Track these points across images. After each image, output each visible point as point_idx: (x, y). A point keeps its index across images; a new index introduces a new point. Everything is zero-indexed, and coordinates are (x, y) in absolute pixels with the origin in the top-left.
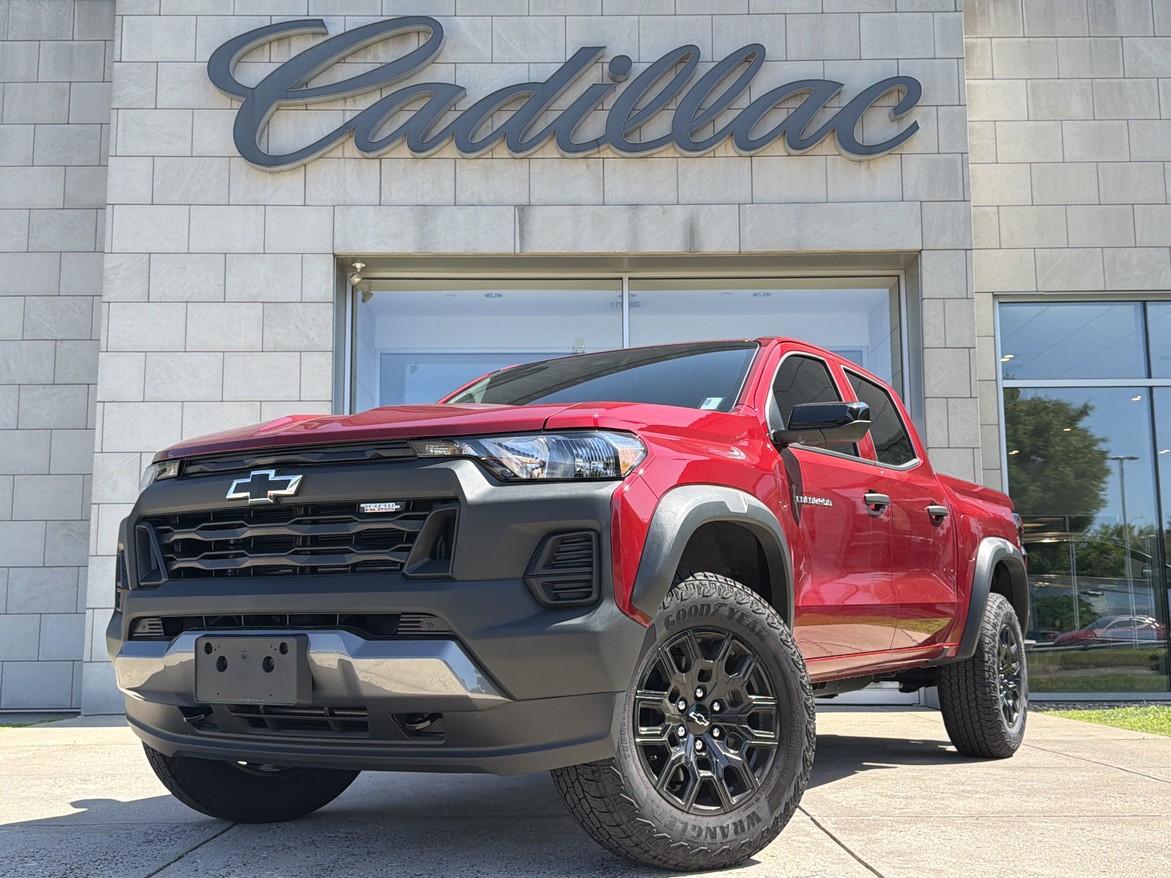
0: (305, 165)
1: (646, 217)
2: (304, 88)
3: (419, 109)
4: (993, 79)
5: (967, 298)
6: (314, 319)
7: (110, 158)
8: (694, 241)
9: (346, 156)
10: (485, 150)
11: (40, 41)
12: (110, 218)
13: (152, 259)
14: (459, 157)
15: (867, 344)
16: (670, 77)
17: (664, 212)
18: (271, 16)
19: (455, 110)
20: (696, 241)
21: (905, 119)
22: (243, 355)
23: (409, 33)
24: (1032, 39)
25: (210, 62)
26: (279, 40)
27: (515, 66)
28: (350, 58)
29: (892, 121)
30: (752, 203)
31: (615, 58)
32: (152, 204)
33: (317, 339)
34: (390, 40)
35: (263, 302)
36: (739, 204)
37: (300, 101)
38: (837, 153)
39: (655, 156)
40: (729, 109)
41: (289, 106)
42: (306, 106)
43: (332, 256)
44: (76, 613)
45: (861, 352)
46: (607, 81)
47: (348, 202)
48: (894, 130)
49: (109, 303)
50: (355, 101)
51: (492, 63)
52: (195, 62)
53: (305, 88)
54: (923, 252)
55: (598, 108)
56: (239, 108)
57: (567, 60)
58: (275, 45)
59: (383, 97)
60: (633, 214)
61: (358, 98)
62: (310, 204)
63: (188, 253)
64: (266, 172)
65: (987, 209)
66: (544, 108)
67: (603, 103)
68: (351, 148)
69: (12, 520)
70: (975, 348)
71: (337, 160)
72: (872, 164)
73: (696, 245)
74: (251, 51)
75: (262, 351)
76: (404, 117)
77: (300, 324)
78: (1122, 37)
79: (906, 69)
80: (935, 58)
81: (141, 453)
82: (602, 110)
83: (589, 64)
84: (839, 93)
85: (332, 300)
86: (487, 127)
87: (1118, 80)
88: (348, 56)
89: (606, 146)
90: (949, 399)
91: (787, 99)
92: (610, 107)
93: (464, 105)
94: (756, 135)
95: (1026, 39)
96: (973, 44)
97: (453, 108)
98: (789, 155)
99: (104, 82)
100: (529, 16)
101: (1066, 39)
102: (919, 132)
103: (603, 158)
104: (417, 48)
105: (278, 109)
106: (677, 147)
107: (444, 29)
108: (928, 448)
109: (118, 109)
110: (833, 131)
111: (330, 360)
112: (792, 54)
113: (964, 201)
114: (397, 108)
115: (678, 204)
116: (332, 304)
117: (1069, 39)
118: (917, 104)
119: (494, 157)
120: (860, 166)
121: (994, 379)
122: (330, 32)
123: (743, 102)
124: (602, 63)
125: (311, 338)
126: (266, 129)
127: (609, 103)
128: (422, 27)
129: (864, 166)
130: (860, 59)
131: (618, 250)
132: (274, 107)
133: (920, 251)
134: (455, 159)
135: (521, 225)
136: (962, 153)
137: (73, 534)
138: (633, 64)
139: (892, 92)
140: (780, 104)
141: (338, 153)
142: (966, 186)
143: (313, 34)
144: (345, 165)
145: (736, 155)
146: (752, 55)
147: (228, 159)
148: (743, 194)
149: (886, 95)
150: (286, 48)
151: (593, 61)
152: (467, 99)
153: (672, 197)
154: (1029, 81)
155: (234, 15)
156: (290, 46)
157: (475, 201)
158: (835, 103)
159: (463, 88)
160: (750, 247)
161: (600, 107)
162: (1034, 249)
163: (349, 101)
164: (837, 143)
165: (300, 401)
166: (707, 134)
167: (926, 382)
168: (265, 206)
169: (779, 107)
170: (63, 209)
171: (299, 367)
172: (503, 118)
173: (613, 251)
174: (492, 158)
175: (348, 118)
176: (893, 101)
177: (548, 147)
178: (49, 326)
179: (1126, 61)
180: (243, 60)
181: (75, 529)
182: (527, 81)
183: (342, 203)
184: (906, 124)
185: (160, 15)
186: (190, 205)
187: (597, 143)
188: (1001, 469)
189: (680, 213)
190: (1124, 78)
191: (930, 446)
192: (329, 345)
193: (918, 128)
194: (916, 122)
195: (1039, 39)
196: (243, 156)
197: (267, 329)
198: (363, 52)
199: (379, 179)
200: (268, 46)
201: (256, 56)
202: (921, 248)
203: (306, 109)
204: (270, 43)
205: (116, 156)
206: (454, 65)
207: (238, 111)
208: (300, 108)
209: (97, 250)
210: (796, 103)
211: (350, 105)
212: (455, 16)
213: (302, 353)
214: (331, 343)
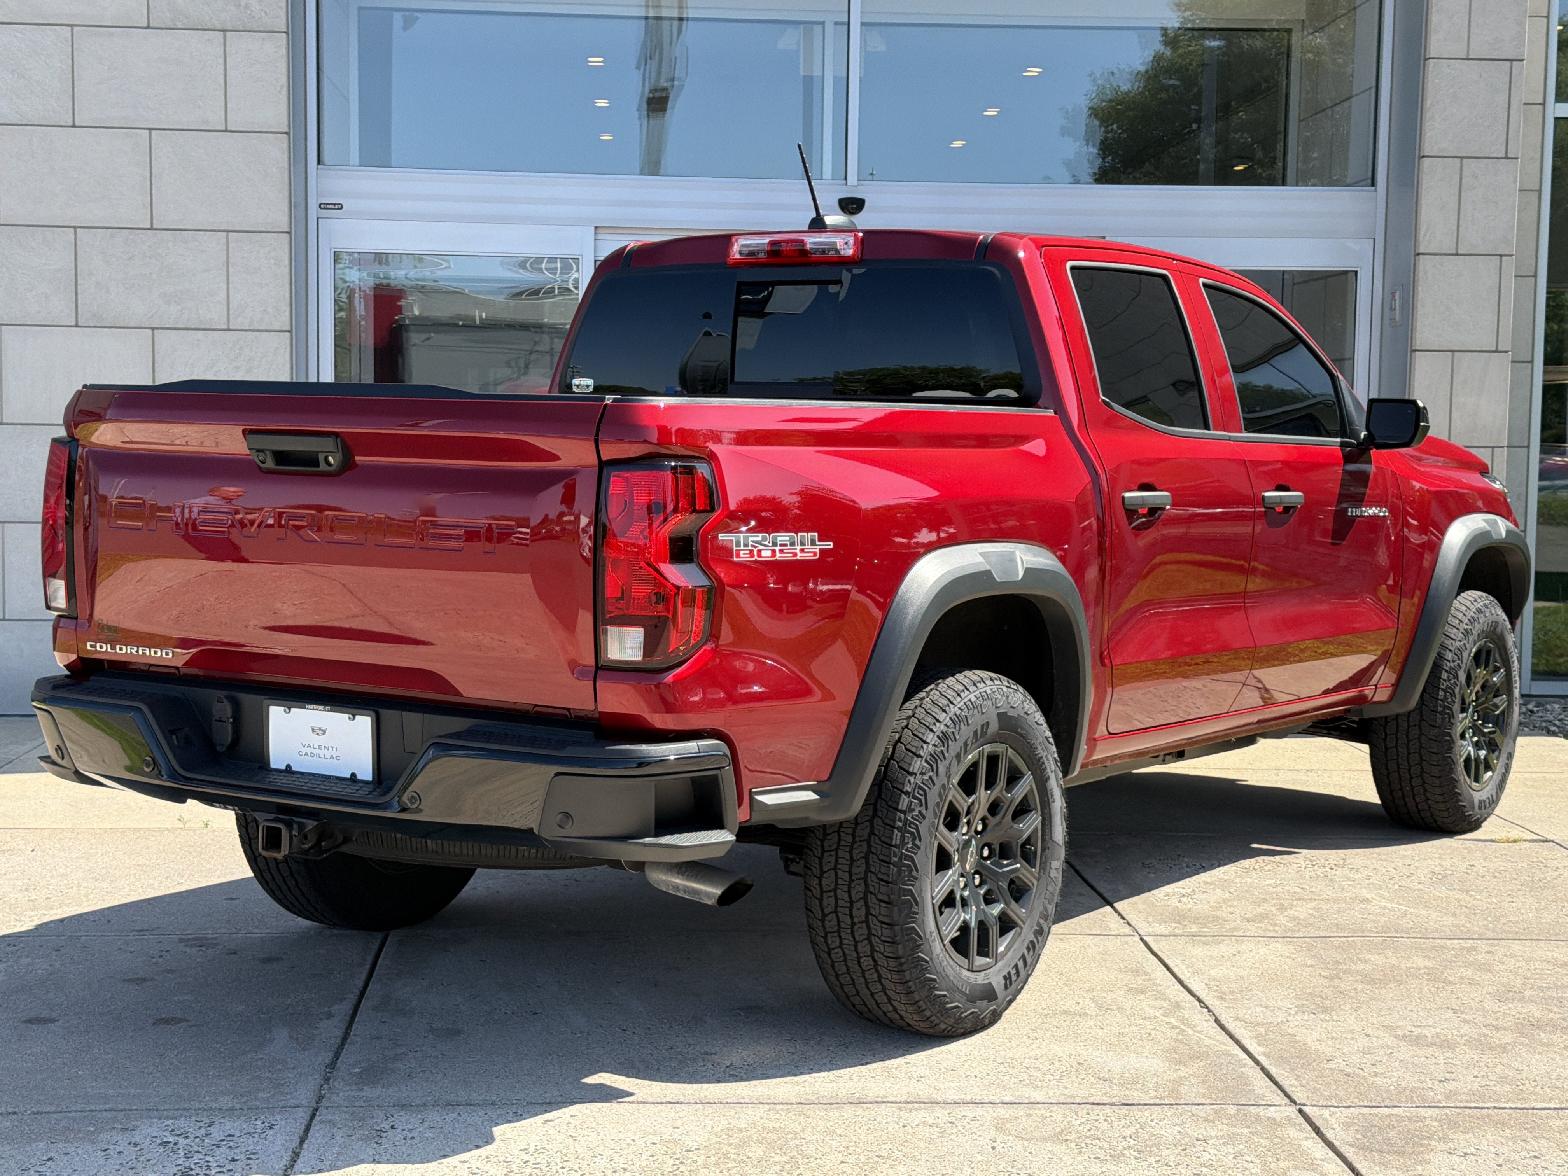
15: (1303, 17)
22: (111, 34)
33: (256, 7)
45: (1289, 31)
70: (1522, 60)
75: (148, 27)
90: (1465, 161)
108: (1419, 254)
111: (284, 51)
121: (1541, 100)
125: (243, 4)
165: (226, 131)
167: (1427, 125)
171: (221, 61)
188: (1535, 276)
191: (1421, 251)
192: (278, 15)
213: (228, 33)
214: (283, 14)
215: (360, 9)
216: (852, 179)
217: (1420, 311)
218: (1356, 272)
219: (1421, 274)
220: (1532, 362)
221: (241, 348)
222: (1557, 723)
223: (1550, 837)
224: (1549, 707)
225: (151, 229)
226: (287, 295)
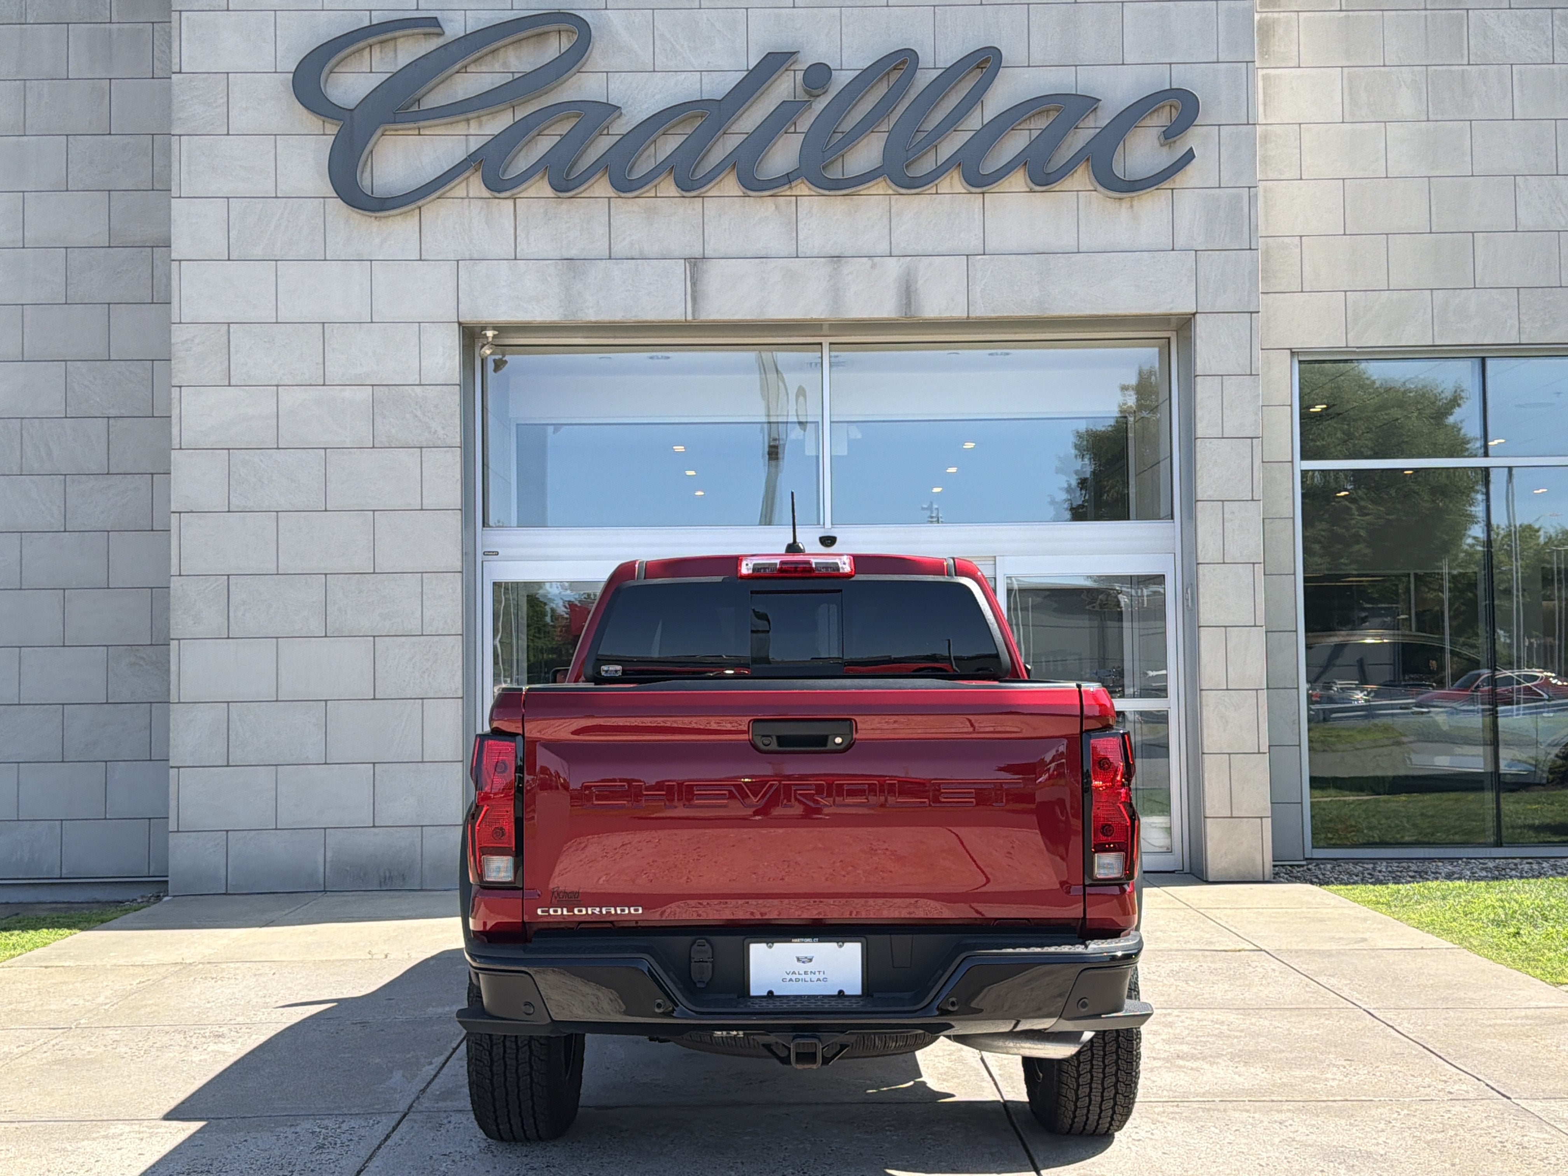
0: (420, 208)
1: (851, 273)
2: (415, 108)
3: (565, 133)
4: (1299, 67)
5: (1251, 375)
6: (436, 406)
7: (173, 200)
8: (910, 303)
9: (471, 195)
10: (647, 188)
11: (68, 24)
12: (177, 277)
13: (231, 330)
14: (613, 195)
16: (880, 91)
17: (873, 266)
18: (370, 11)
19: (608, 134)
20: (913, 303)
21: (1178, 143)
22: (350, 452)
23: (548, 33)
24: (1351, 13)
25: (294, 73)
26: (381, 42)
27: (684, 75)
28: (472, 65)
29: (1162, 145)
30: (984, 254)
31: (810, 66)
32: (229, 260)
33: (441, 432)
34: (523, 42)
35: (373, 385)
36: (967, 255)
37: (412, 125)
38: (1092, 188)
39: (861, 193)
40: (955, 131)
41: (396, 130)
42: (419, 129)
43: (456, 325)
44: (150, 760)
46: (802, 96)
47: (475, 256)
48: (1165, 158)
49: (180, 387)
50: (480, 125)
51: (654, 71)
52: (276, 72)
53: (417, 109)
54: (1197, 316)
55: (789, 131)
56: (336, 133)
57: (751, 68)
58: (376, 50)
59: (516, 120)
60: (835, 269)
61: (484, 119)
62: (429, 258)
63: (277, 323)
64: (371, 217)
65: (1286, 240)
66: (721, 131)
67: (795, 123)
68: (475, 185)
69: (64, 646)
70: (1259, 437)
71: (460, 200)
72: (1135, 203)
73: (913, 308)
74: (346, 58)
75: (373, 447)
76: (544, 145)
77: (419, 413)
78: (1468, 10)
79: (1182, 78)
80: (1218, 62)
81: (228, 575)
82: (795, 132)
83: (779, 73)
84: (1095, 109)
85: (458, 382)
86: (649, 156)
87: (1461, 68)
88: (469, 64)
89: (799, 181)
90: (1225, 503)
91: (1030, 118)
92: (805, 129)
93: (622, 127)
94: (990, 166)
95: (1343, 14)
96: (1274, 21)
97: (605, 132)
98: (1032, 191)
99: (153, 78)
100: (700, 8)
101: (1394, 13)
102: (1194, 161)
103: (796, 196)
104: (558, 55)
105: (383, 135)
106: (888, 181)
107: (591, 27)
108: (1199, 564)
109: (180, 135)
110: (1088, 159)
111: (458, 459)
112: (1037, 58)
113: (1250, 249)
114: (535, 132)
115: (891, 256)
116: (458, 387)
117: (1400, 13)
118: (1195, 123)
119: (658, 195)
120: (1120, 205)
121: (1290, 460)
122: (447, 33)
123: (974, 122)
124: (795, 71)
125: (433, 430)
126: (370, 160)
127: (805, 123)
128: (563, 26)
129: (1125, 205)
130: (1123, 64)
131: (815, 316)
132: (379, 132)
133: (1194, 314)
134: (609, 198)
135: (694, 284)
136: (1249, 188)
137: (142, 662)
138: (833, 72)
139: (1163, 107)
140: (1019, 124)
141: (460, 191)
142: (1252, 229)
143: (425, 34)
144: (469, 206)
145: (965, 191)
146: (987, 60)
147: (322, 200)
148: (973, 242)
149: (1154, 111)
150: (391, 54)
151: (783, 68)
152: (623, 120)
153: (883, 248)
154: (1346, 70)
155: (323, 10)
156: (396, 51)
157: (635, 254)
158: (1090, 122)
159: (619, 108)
160: (980, 311)
161: (792, 129)
162: (1345, 291)
163: (473, 123)
164: (1092, 176)
165: (422, 510)
166: (927, 165)
167: (1199, 481)
168: (371, 261)
169: (1019, 127)
170: (109, 247)
171: (419, 466)
172: (669, 145)
173: (808, 317)
174: (656, 197)
175: (473, 149)
176: (1162, 119)
177: (726, 181)
178: (98, 400)
179: (1472, 42)
180: (336, 70)
181: (145, 656)
182: (699, 99)
183: (467, 257)
184: (1180, 151)
185: (228, 10)
186: (276, 261)
187: (788, 179)
188: (1294, 574)
189: (893, 267)
190: (1469, 64)
191: (1200, 561)
192: (455, 436)
193: (1194, 157)
194: (1191, 148)
195: (1361, 13)
196: (340, 196)
197: (378, 419)
198: (489, 58)
199: (513, 225)
200: (368, 50)
201: (353, 64)
202: (1195, 311)
203: (419, 135)
204: (371, 46)
205: (180, 197)
206: (605, 74)
207: (333, 137)
208: (410, 132)
209: (155, 301)
210: (1041, 123)
211: (474, 128)
212: (606, 9)
213: (424, 450)
214: (458, 437)
215: (517, 425)
216: (828, 524)
217: (1201, 601)
218: (1164, 576)
219: (1201, 577)
220: (1296, 631)
221: (430, 646)
222: (1321, 877)
223: (1263, 948)
224: (1322, 866)
225: (374, 573)
226: (460, 612)
